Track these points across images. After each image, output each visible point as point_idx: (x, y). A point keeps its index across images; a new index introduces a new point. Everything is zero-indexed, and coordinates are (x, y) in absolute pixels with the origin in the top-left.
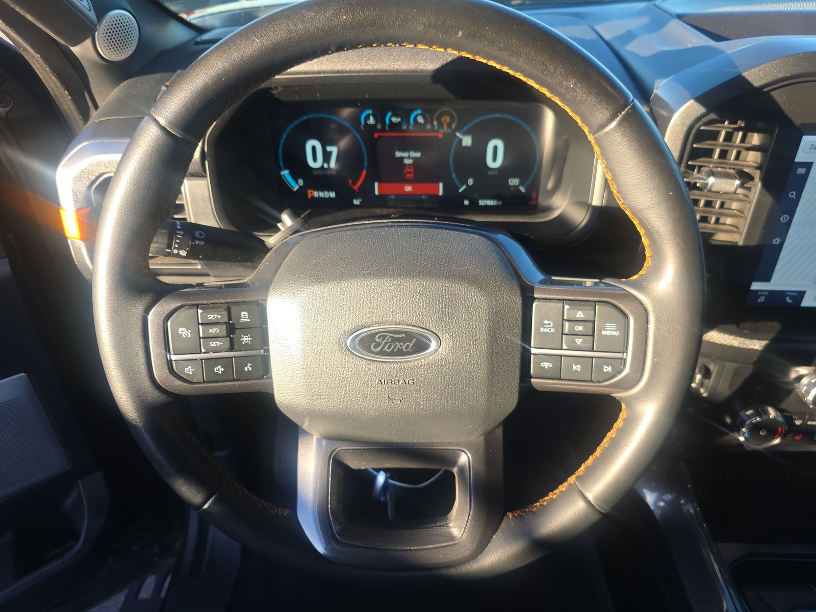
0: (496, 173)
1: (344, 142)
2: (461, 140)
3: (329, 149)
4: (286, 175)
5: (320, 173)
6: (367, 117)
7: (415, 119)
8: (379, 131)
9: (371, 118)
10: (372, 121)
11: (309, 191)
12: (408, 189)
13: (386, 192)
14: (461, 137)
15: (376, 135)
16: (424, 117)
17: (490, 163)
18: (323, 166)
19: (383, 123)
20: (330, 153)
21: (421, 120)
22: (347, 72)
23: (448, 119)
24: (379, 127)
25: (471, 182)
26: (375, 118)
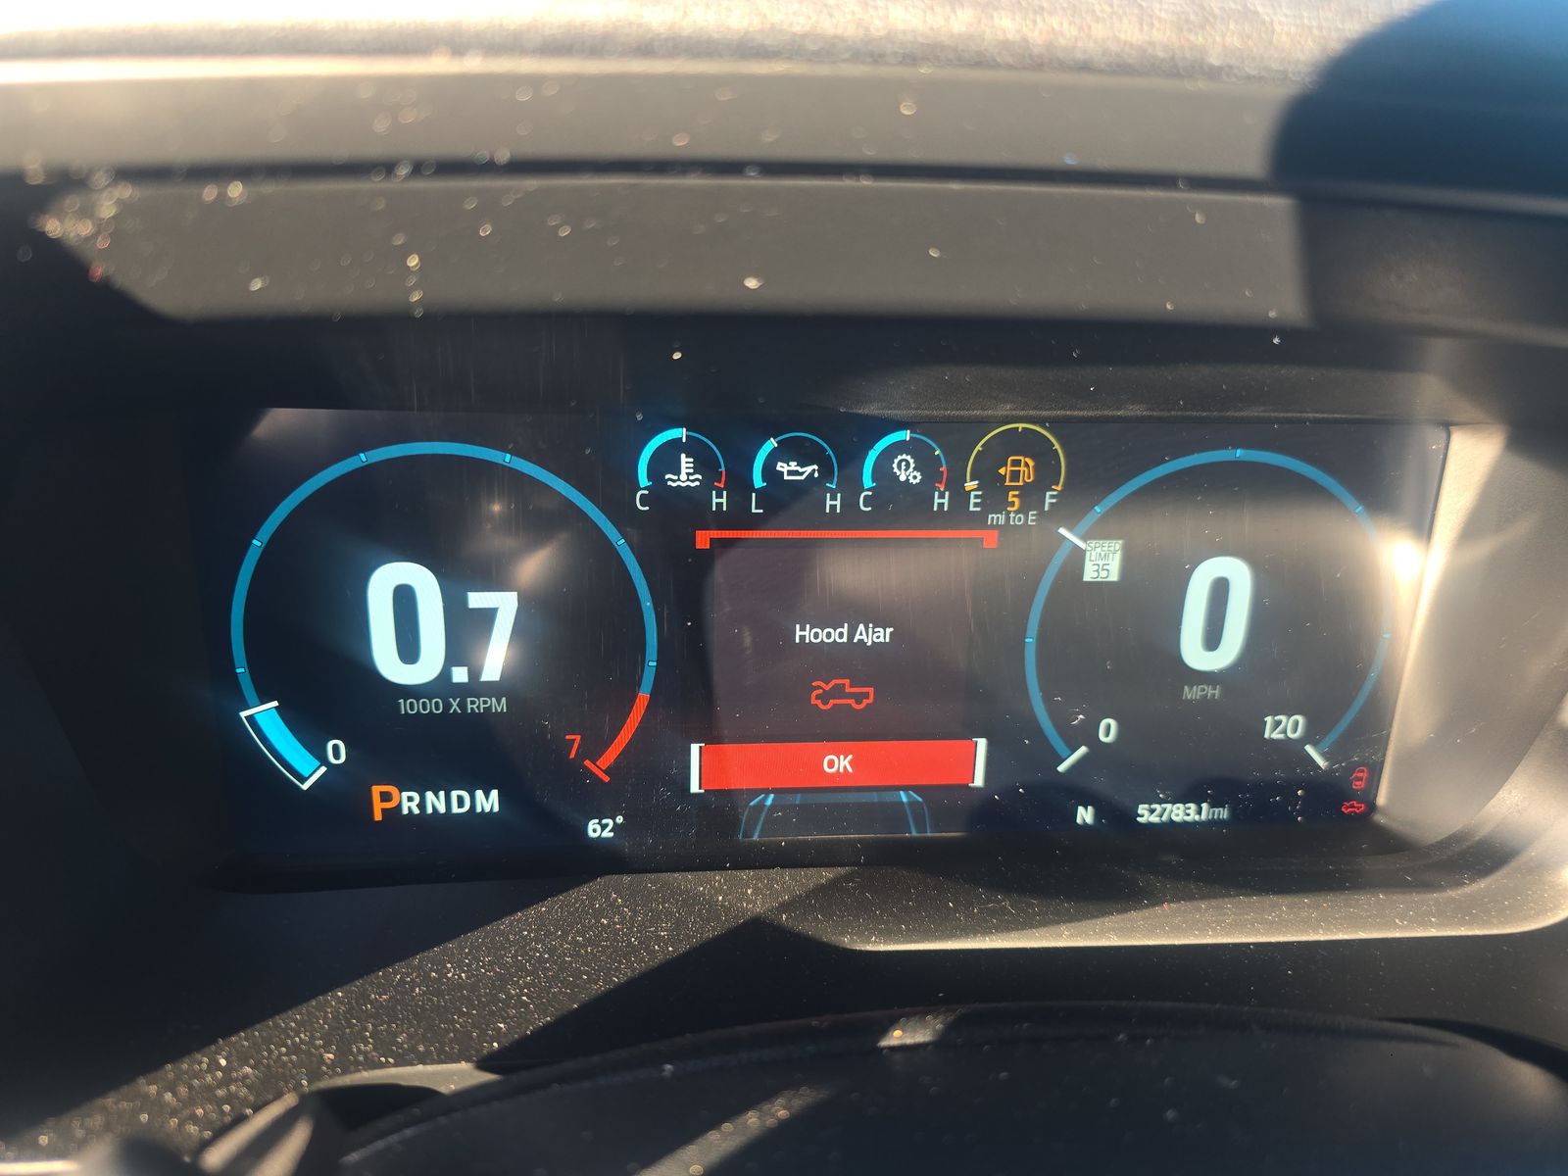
0: (1214, 692)
1: (535, 565)
2: (1078, 556)
3: (477, 600)
4: (261, 721)
5: (433, 706)
6: (665, 460)
7: (882, 470)
8: (722, 520)
9: (686, 463)
10: (685, 475)
11: (376, 790)
12: (839, 763)
13: (738, 782)
14: (1081, 544)
15: (703, 539)
16: (925, 463)
17: (1194, 654)
18: (445, 674)
19: (740, 484)
20: (488, 616)
21: (907, 472)
22: (646, 48)
23: (1027, 469)
24: (720, 501)
25: (1108, 730)
26: (704, 463)
